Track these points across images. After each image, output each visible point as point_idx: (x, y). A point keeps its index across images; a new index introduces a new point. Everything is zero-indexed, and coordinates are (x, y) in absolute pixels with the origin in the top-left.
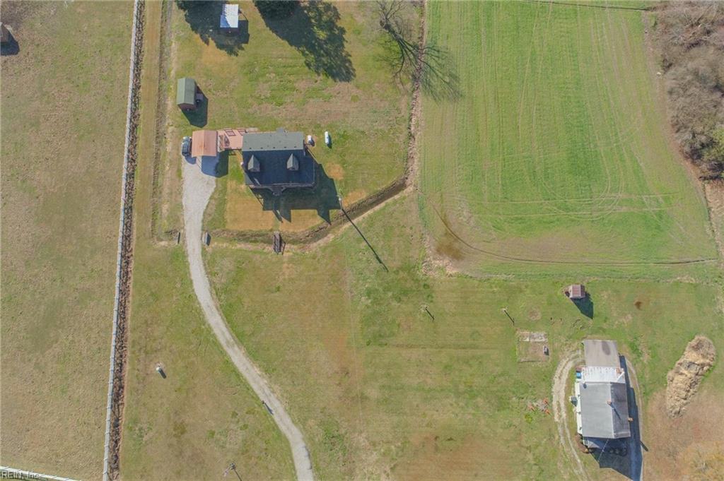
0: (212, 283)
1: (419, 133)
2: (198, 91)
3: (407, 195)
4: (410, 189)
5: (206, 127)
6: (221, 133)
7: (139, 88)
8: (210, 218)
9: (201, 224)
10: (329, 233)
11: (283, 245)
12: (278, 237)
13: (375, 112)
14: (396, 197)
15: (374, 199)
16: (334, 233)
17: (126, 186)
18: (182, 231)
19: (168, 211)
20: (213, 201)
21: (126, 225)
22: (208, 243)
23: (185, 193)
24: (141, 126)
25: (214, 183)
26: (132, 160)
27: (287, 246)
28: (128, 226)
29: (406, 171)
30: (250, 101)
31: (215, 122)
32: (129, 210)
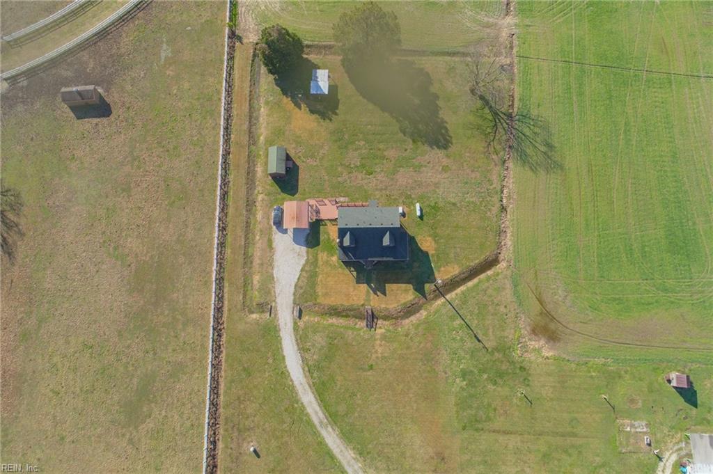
0: (304, 360)
1: (511, 206)
2: (288, 158)
3: (500, 271)
4: (503, 265)
5: (296, 196)
6: (312, 202)
7: (229, 154)
8: (302, 291)
9: (292, 298)
10: (421, 309)
11: (375, 320)
12: (370, 312)
13: (466, 183)
14: (489, 273)
15: (466, 275)
16: (426, 309)
17: (217, 256)
18: (273, 304)
19: (259, 282)
20: (304, 274)
21: (218, 296)
22: (300, 317)
23: (276, 264)
24: (231, 193)
25: (305, 254)
26: (223, 229)
27: (380, 322)
28: (220, 298)
29: (499, 246)
30: (340, 169)
31: (304, 190)
32: (220, 280)
